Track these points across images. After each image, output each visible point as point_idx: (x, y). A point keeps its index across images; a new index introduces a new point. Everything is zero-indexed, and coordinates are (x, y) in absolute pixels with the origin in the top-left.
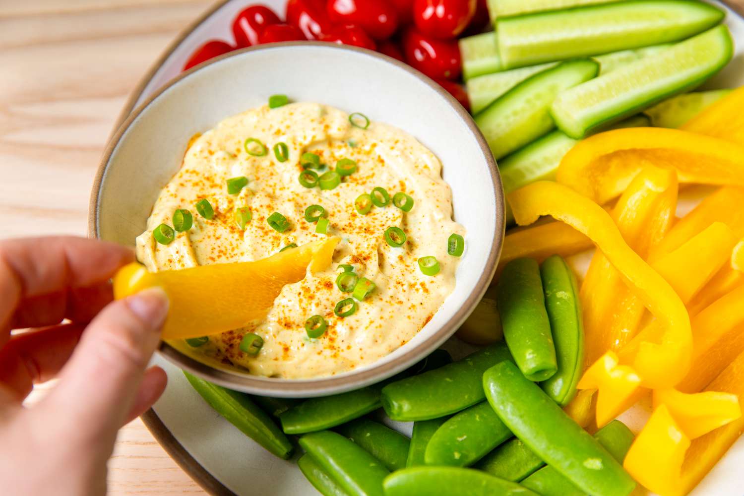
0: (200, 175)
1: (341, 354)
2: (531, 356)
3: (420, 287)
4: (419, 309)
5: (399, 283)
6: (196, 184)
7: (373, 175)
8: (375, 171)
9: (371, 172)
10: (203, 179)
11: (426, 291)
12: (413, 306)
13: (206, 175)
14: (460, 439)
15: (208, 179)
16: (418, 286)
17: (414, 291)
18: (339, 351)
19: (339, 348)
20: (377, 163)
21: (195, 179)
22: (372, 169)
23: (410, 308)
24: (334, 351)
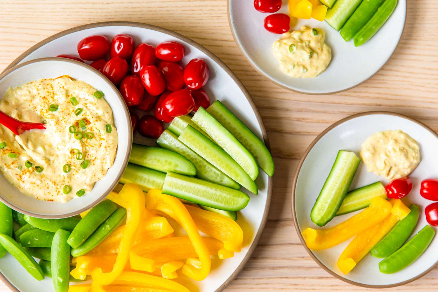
0: (53, 91)
1: (20, 181)
2: (72, 240)
3: (58, 191)
4: (50, 196)
5: (55, 183)
6: (48, 92)
7: (93, 146)
8: (95, 146)
9: (93, 145)
10: (52, 92)
11: (58, 194)
12: (50, 193)
13: (54, 92)
14: (35, 239)
15: (54, 94)
16: (58, 190)
17: (56, 190)
18: (20, 179)
19: (22, 179)
20: (99, 144)
21: (50, 90)
22: (95, 145)
23: (48, 193)
24: (20, 178)
